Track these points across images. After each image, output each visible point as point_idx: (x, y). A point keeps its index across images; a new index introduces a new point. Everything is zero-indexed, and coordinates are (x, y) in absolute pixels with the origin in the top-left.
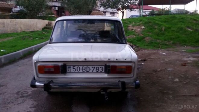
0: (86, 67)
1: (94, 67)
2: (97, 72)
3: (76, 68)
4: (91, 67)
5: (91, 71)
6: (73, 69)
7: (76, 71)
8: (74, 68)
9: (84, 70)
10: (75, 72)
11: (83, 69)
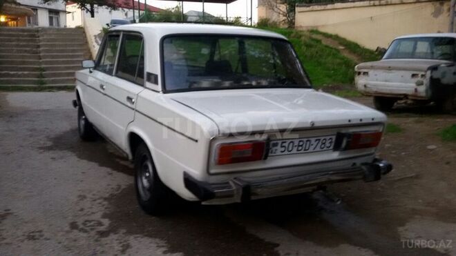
0: (305, 140)
1: (319, 140)
2: (322, 150)
3: (286, 145)
4: (313, 140)
5: (311, 149)
6: (282, 147)
7: (286, 152)
8: (284, 144)
9: (300, 148)
10: (284, 153)
11: (299, 146)
